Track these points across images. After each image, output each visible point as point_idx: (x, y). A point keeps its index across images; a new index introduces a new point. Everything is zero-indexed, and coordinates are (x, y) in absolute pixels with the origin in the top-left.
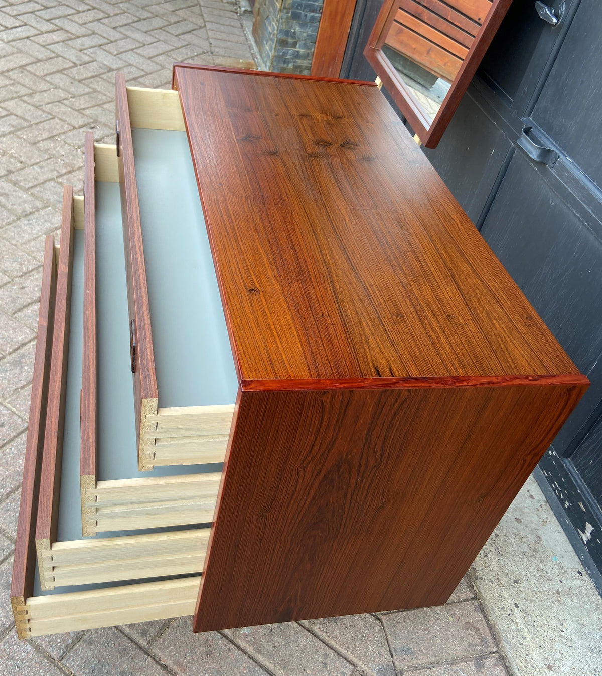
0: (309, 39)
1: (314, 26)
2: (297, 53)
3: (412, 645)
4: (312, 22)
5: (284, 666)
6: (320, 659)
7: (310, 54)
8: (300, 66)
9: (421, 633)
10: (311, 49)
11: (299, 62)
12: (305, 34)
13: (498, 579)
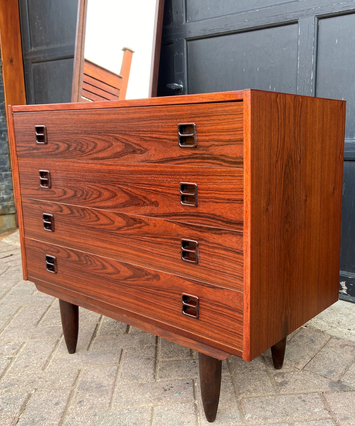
0: (8, 188)
1: (9, 180)
2: (2, 199)
3: (330, 368)
4: (7, 178)
5: (286, 415)
6: (299, 400)
7: (12, 198)
8: (6, 207)
9: (327, 362)
10: (11, 194)
11: (5, 204)
12: (4, 186)
13: (331, 327)
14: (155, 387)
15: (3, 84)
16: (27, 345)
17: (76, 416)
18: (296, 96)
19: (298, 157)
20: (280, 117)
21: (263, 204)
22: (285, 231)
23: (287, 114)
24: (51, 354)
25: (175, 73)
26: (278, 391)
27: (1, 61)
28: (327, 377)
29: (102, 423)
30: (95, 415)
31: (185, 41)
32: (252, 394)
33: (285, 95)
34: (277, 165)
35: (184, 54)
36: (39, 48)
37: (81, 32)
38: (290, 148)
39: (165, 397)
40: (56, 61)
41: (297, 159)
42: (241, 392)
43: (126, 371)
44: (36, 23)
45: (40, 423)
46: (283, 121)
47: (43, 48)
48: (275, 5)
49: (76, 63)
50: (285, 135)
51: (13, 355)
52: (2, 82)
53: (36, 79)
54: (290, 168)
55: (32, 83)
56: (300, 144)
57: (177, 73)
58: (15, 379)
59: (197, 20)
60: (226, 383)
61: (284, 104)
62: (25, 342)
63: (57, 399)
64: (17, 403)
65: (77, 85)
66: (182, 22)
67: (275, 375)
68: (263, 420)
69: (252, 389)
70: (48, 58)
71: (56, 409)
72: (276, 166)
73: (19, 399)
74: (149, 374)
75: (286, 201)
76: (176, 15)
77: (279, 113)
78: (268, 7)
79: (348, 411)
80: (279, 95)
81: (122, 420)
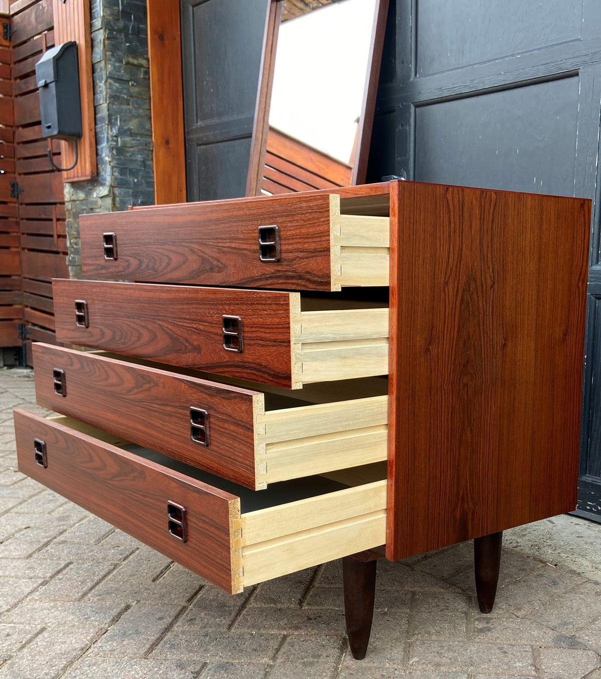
3: (566, 619)
5: (470, 665)
6: (498, 651)
9: (566, 611)
13: (596, 568)
14: (297, 614)
15: (153, 178)
16: (140, 552)
17: (181, 634)
18: (483, 191)
19: (489, 281)
20: (452, 220)
21: (420, 341)
22: (461, 385)
23: (466, 215)
24: (169, 565)
25: (396, 159)
26: (473, 638)
27: (152, 142)
28: (557, 630)
29: (211, 645)
30: (207, 635)
31: (412, 107)
32: (430, 637)
33: (463, 190)
34: (446, 289)
35: (410, 129)
36: (208, 122)
37: (265, 97)
38: (473, 265)
39: (306, 626)
40: (231, 142)
41: (486, 282)
42: (416, 632)
43: (263, 593)
44: (205, 83)
45: (133, 637)
46: (458, 226)
47: (213, 121)
48: (546, 47)
49: (255, 145)
50: (462, 246)
51: (119, 561)
52: (152, 175)
53: (202, 169)
54: (473, 294)
55: (195, 177)
56: (492, 260)
57: (399, 158)
58: (114, 587)
59: (431, 73)
60: (398, 621)
61: (461, 202)
62: (139, 548)
63: (163, 614)
64: (110, 613)
65: (254, 179)
66: (409, 77)
67: (477, 620)
68: (433, 666)
69: (434, 631)
70: (220, 138)
71: (157, 624)
72: (444, 290)
73: (113, 609)
74: (293, 599)
75: (465, 342)
76: (402, 65)
77: (452, 214)
78: (535, 50)
79: (566, 671)
80: (451, 189)
81: (239, 645)
